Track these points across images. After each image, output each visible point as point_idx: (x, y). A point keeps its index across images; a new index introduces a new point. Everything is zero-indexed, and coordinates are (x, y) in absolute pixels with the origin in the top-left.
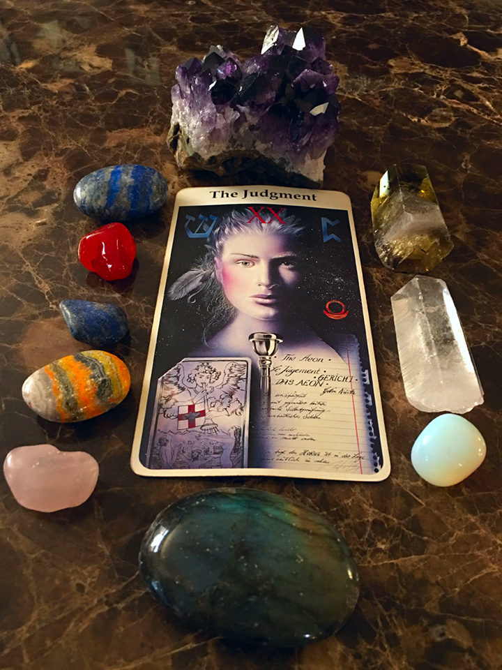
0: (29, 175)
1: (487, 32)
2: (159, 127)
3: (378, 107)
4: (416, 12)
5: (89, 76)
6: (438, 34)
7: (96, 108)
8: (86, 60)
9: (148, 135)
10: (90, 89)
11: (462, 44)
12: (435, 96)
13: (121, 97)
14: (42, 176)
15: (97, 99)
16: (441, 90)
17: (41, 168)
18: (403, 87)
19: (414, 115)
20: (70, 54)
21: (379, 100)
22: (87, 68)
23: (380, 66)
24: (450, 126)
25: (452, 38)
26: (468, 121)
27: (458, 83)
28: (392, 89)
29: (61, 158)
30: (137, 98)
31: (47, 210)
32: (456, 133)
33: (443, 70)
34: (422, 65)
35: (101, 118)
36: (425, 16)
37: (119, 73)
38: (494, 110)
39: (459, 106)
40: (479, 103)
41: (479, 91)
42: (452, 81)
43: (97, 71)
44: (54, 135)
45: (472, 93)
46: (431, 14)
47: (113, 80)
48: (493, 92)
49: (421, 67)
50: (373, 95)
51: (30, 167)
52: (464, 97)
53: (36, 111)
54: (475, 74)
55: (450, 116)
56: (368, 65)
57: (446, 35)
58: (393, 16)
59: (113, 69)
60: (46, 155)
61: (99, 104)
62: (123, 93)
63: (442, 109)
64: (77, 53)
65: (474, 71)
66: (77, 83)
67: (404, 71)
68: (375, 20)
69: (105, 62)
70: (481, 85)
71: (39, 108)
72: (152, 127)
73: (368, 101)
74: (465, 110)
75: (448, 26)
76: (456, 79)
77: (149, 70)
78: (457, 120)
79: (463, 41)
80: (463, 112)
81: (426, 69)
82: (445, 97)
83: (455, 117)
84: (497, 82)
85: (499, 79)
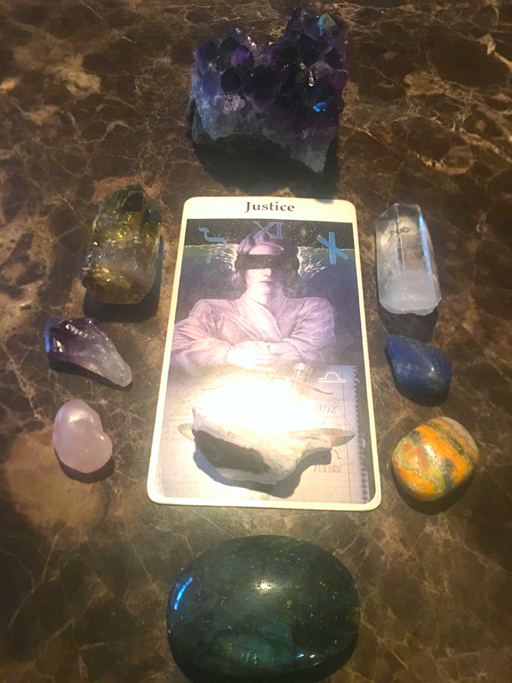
0: (13, 241)
2: (150, 174)
3: (389, 145)
4: (440, 5)
5: (75, 102)
6: (464, 37)
7: (82, 148)
8: (73, 78)
10: (76, 120)
11: (489, 51)
12: (453, 129)
13: (110, 133)
14: (25, 242)
15: (84, 135)
16: (461, 120)
17: (25, 232)
18: (419, 116)
19: (429, 157)
20: (54, 69)
21: (392, 134)
22: (72, 89)
23: (395, 84)
24: (467, 172)
25: (478, 42)
26: (488, 166)
27: (480, 109)
28: (407, 118)
29: (45, 218)
30: (128, 133)
31: (31, 288)
33: (465, 91)
34: (442, 83)
35: (89, 161)
36: (450, 10)
37: (107, 97)
39: (480, 144)
40: (502, 138)
41: (504, 121)
42: (474, 107)
43: (83, 94)
44: (38, 186)
45: (494, 124)
46: (458, 6)
47: (101, 107)
49: (441, 87)
50: (385, 128)
51: (13, 230)
52: (486, 130)
53: (19, 152)
54: (502, 97)
55: (469, 157)
56: (382, 84)
57: (471, 38)
58: (413, 10)
59: (101, 91)
60: (30, 214)
61: (86, 142)
62: (112, 125)
63: (460, 147)
64: (62, 67)
65: (499, 92)
66: (63, 112)
67: (421, 92)
68: (394, 17)
69: (93, 81)
70: (506, 112)
71: (22, 147)
72: (143, 174)
73: (379, 136)
74: (485, 149)
75: (475, 25)
76: (479, 103)
77: (140, 93)
78: (475, 163)
79: (491, 48)
80: (483, 152)
81: (446, 89)
82: (465, 131)
83: (474, 158)
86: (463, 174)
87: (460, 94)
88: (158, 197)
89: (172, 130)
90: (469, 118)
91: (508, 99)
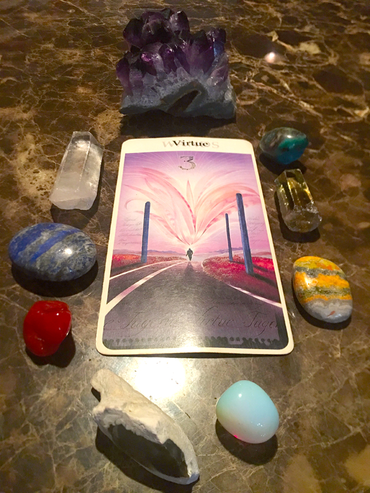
1: (294, 31)
2: (27, 106)
4: (242, 16)
6: (258, 33)
9: (18, 113)
11: (274, 40)
12: (246, 81)
16: (252, 76)
24: (254, 103)
25: (267, 36)
26: (268, 100)
27: (265, 70)
30: (16, 84)
32: (258, 108)
33: (256, 60)
34: (240, 56)
36: (249, 19)
38: (290, 91)
39: (264, 88)
40: (279, 85)
41: (281, 75)
42: (261, 69)
45: (274, 77)
46: (254, 17)
48: (291, 76)
49: (239, 58)
52: (268, 81)
54: (280, 63)
55: (255, 95)
57: (263, 33)
62: (5, 80)
63: (250, 90)
65: (279, 61)
70: (283, 71)
72: (22, 106)
74: (267, 91)
75: (265, 27)
76: (265, 67)
77: (29, 63)
78: (260, 98)
79: (275, 38)
80: (266, 92)
81: (242, 60)
82: (254, 81)
83: (259, 96)
84: (295, 69)
85: (298, 67)
86: (251, 105)
87: (252, 62)
88: (31, 119)
89: (48, 83)
90: (257, 74)
91: (285, 64)
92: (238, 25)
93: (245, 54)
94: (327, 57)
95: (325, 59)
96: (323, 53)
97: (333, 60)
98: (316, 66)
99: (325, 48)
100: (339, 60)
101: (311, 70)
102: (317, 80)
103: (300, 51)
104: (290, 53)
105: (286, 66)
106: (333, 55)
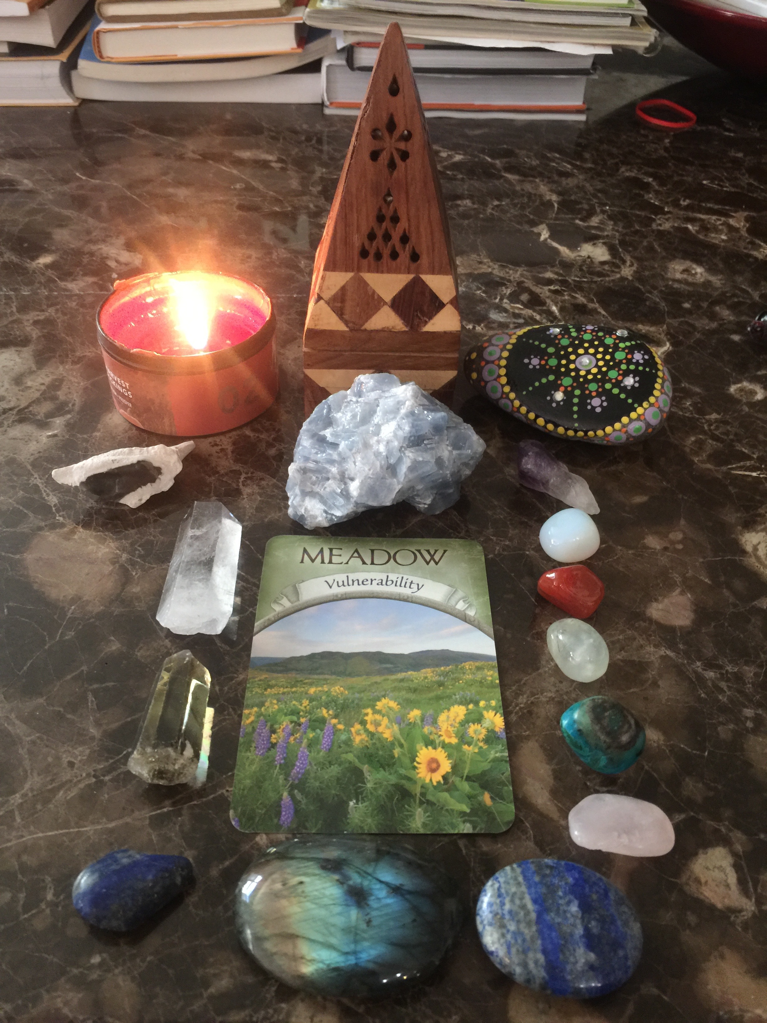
1: (575, 224)
4: (498, 200)
11: (542, 238)
12: (497, 300)
16: (505, 294)
17: (56, 377)
20: (94, 248)
22: (112, 263)
25: (533, 231)
27: (526, 285)
31: (59, 421)
33: (513, 270)
34: (491, 264)
36: (507, 204)
38: (559, 317)
39: (522, 312)
40: (545, 308)
41: (548, 294)
42: (520, 283)
45: (539, 296)
46: (516, 201)
48: (563, 295)
49: (489, 267)
52: (529, 301)
54: (549, 275)
57: (526, 227)
64: (103, 246)
65: (547, 271)
67: (469, 271)
70: (552, 287)
74: (529, 317)
75: (531, 217)
76: (526, 280)
79: (545, 235)
80: (526, 319)
81: (494, 269)
82: (508, 301)
84: (570, 284)
85: (574, 281)
87: (508, 273)
90: (515, 291)
91: (556, 277)
92: (492, 214)
93: (498, 261)
94: (618, 267)
95: (616, 270)
96: (614, 261)
97: (627, 272)
98: (601, 281)
99: (618, 250)
100: (635, 272)
101: (594, 286)
102: (601, 302)
103: (580, 256)
104: (564, 259)
105: (557, 280)
106: (628, 263)
